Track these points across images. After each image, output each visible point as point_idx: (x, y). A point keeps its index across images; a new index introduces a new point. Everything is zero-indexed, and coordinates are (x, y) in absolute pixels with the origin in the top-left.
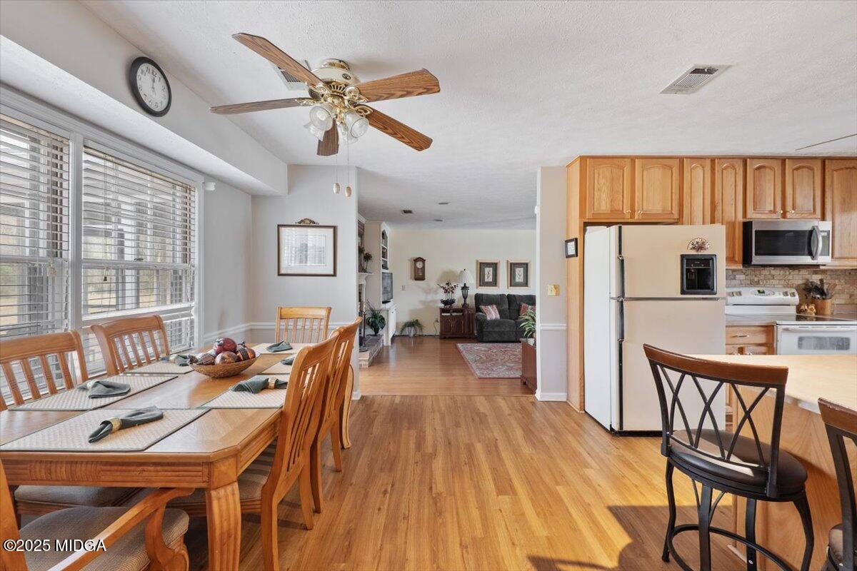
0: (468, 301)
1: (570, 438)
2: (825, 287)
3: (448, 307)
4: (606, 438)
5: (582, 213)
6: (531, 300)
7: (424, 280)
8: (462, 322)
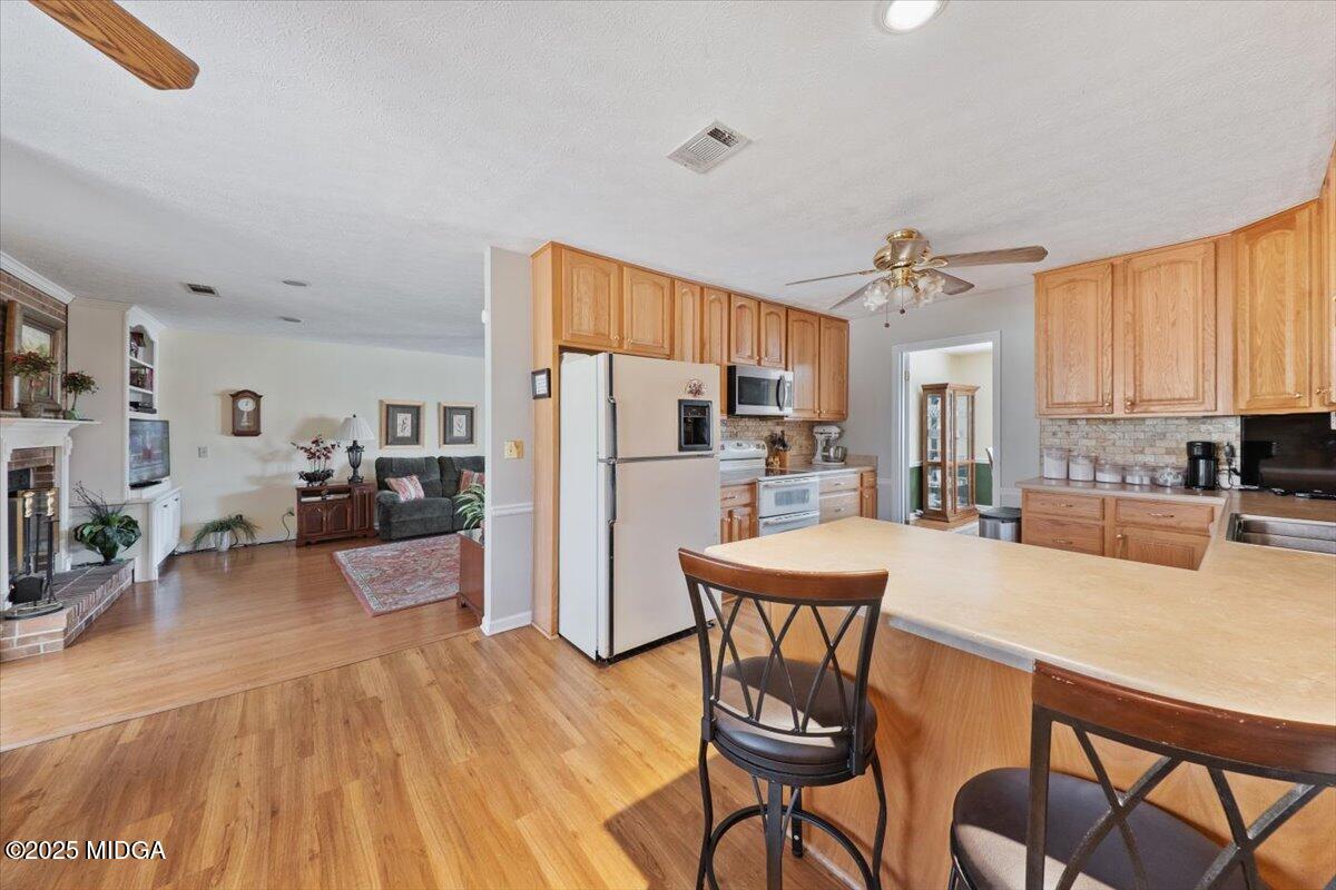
0: (361, 471)
1: (539, 696)
2: (786, 439)
3: (317, 484)
4: (590, 672)
5: (556, 332)
6: (478, 464)
7: (257, 435)
8: (349, 510)
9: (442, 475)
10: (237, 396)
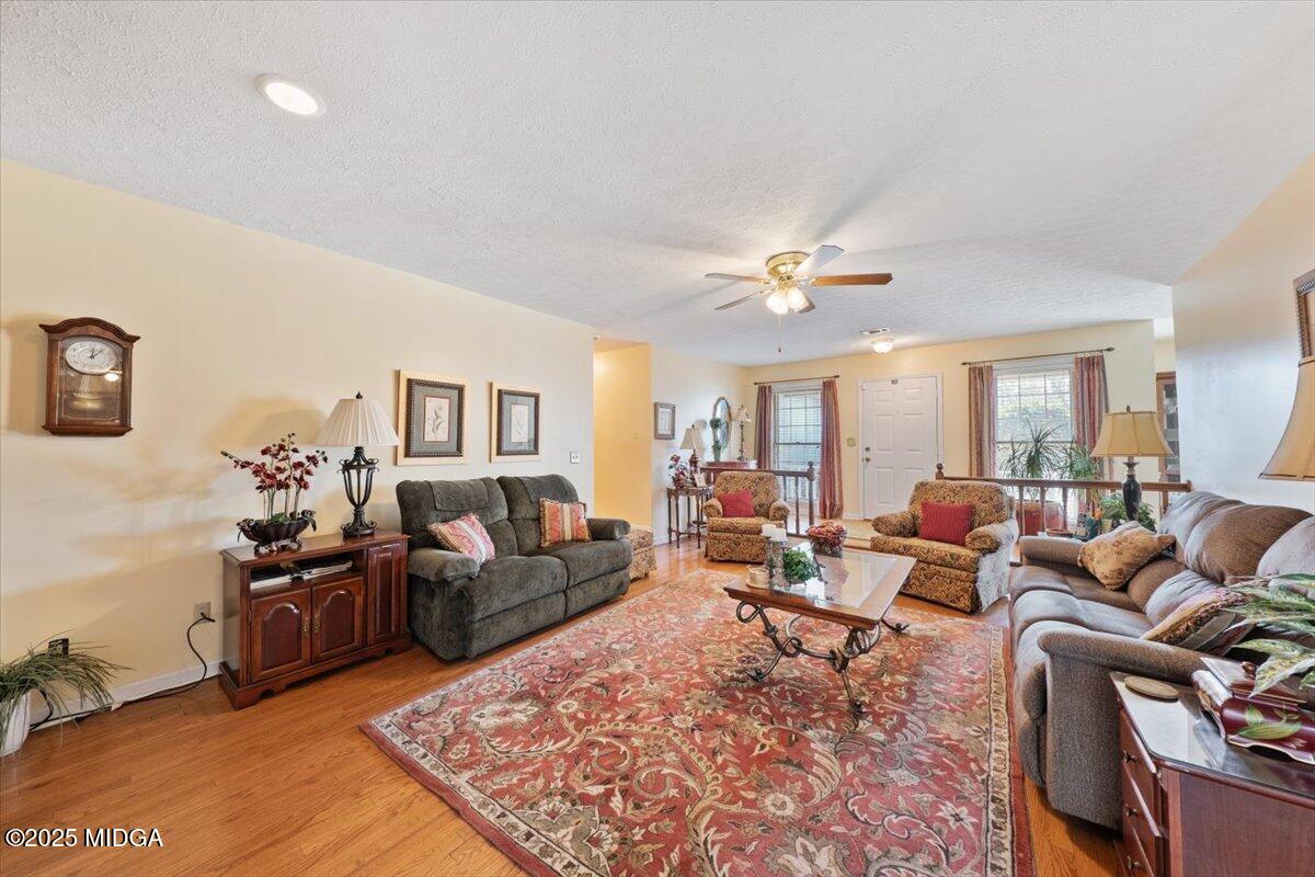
0: (372, 514)
3: (276, 547)
6: (560, 486)
7: (122, 434)
8: (359, 600)
9: (511, 511)
10: (59, 333)
